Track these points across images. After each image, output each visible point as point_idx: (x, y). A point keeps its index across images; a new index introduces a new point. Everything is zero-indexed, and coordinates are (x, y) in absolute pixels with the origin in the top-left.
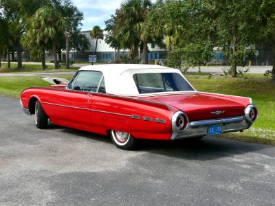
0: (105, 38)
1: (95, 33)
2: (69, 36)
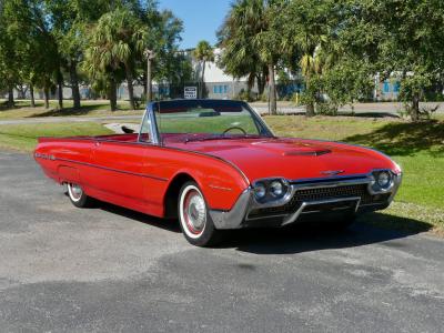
0: (216, 59)
1: (201, 51)
2: (151, 57)
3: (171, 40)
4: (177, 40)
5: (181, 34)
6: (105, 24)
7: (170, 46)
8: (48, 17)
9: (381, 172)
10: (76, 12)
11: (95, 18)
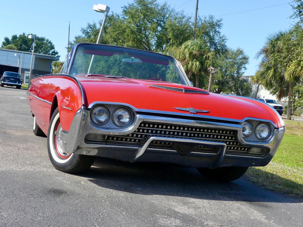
1: (257, 78)
3: (239, 68)
4: (243, 69)
5: (246, 66)
6: (185, 48)
7: (238, 73)
8: (153, 42)
9: (261, 123)
10: (170, 39)
11: (181, 44)
